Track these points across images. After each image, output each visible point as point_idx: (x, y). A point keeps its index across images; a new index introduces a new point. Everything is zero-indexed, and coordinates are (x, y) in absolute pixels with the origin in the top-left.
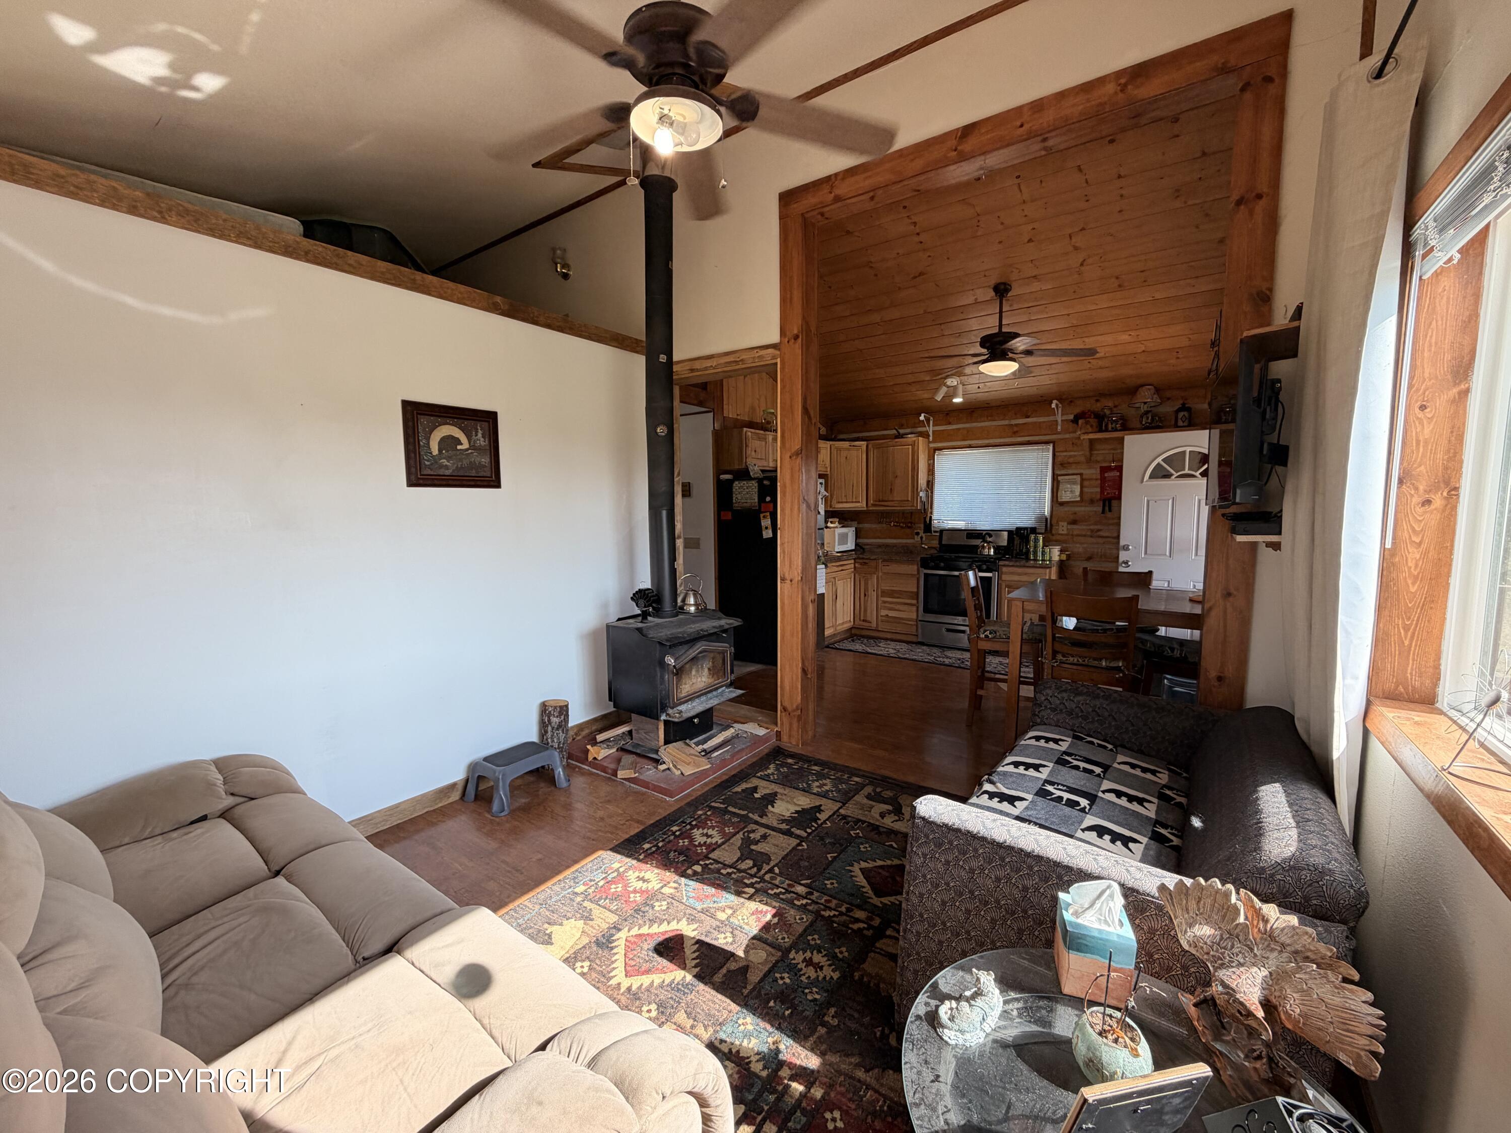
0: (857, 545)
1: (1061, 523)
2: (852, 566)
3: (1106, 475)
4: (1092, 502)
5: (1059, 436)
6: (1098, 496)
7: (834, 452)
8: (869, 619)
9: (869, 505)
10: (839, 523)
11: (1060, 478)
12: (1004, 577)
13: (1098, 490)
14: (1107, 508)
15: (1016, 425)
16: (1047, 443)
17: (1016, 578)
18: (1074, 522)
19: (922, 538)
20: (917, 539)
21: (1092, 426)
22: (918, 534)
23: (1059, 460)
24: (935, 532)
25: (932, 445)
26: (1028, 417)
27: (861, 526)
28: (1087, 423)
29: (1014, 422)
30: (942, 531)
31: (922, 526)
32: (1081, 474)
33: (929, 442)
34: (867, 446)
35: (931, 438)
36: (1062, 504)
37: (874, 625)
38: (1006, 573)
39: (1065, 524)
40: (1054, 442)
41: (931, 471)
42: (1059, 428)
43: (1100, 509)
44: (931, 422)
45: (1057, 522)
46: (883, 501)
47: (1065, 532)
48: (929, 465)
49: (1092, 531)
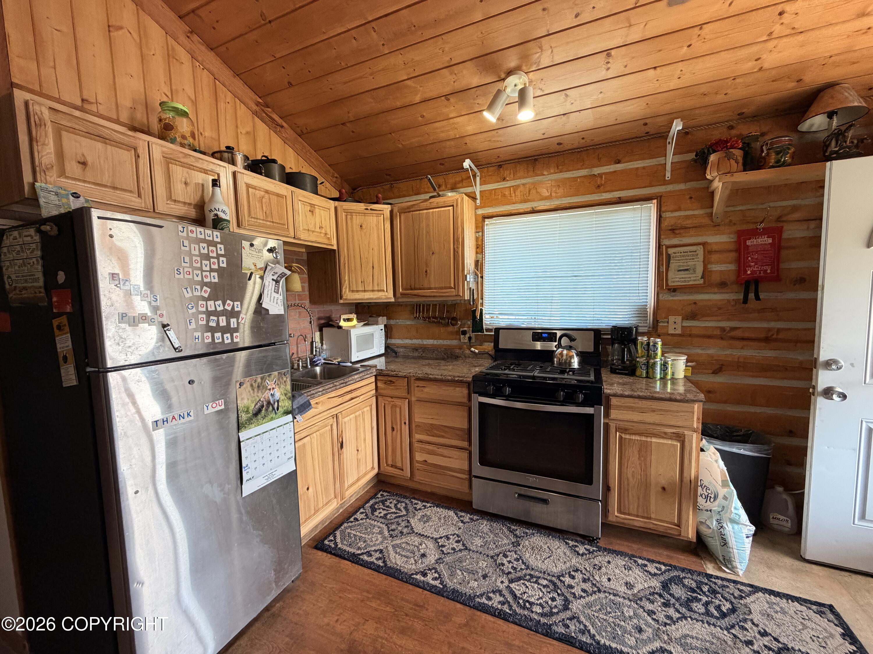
0: (387, 347)
1: (672, 319)
2: (373, 386)
3: (749, 243)
4: (723, 285)
5: (670, 188)
6: (733, 277)
7: (342, 216)
8: (399, 464)
9: (398, 295)
10: (359, 320)
11: (671, 251)
12: (614, 413)
13: (732, 267)
14: (752, 296)
15: (600, 175)
16: (647, 199)
17: (635, 416)
18: (693, 316)
19: (470, 338)
20: (464, 339)
21: (737, 162)
22: (464, 333)
23: (665, 224)
24: (488, 330)
25: (480, 212)
26: (619, 162)
27: (392, 322)
28: (729, 157)
29: (597, 171)
30: (497, 330)
31: (470, 323)
32: (704, 244)
33: (477, 208)
34: (391, 212)
35: (478, 201)
36: (674, 290)
37: (407, 473)
38: (618, 408)
39: (679, 319)
40: (659, 198)
41: (480, 248)
42: (668, 175)
43: (741, 297)
44: (478, 179)
45: (667, 317)
46: (415, 289)
47: (679, 331)
48: (477, 239)
49: (723, 329)
